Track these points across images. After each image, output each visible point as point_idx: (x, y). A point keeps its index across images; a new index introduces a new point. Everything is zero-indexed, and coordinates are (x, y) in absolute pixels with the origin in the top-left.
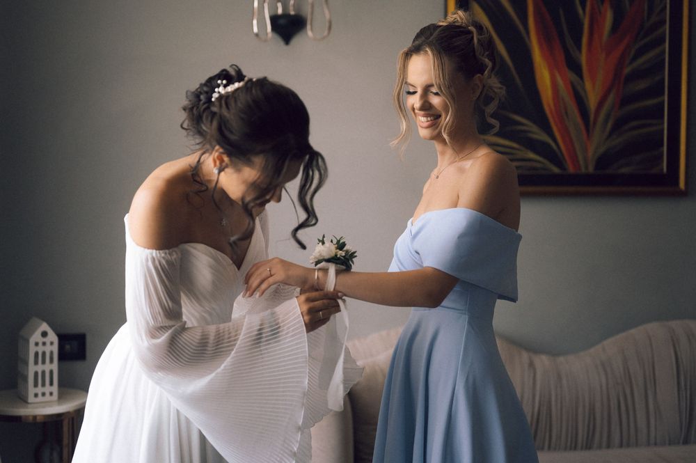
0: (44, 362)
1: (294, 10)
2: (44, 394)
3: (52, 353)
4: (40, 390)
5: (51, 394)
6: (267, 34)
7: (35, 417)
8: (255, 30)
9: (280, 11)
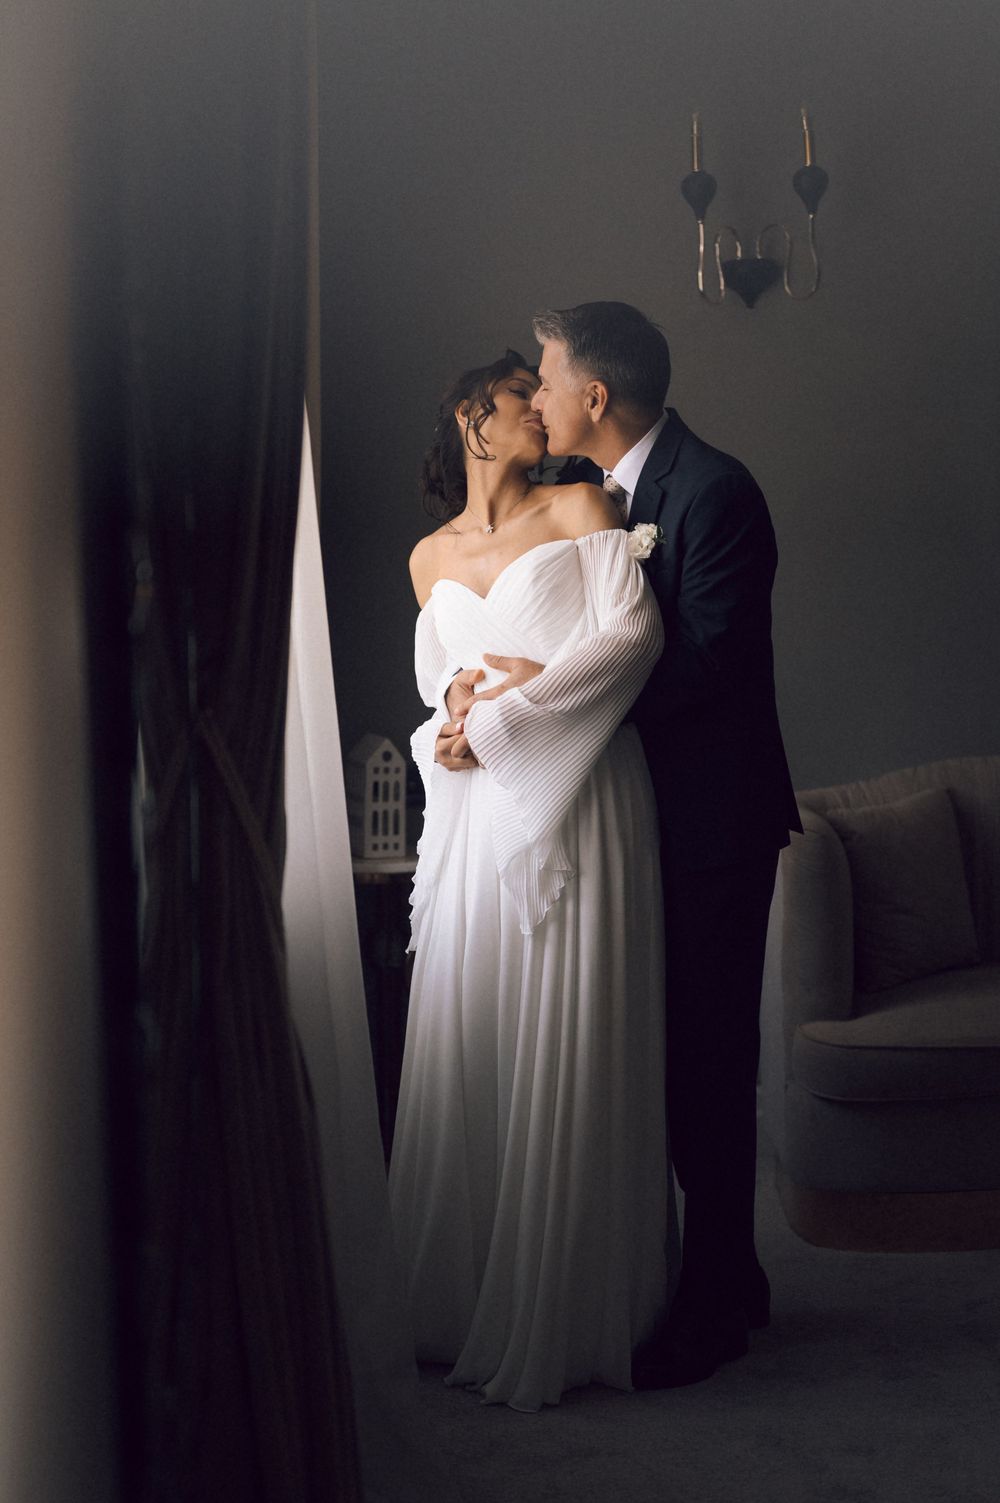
0: (386, 798)
1: (761, 253)
2: (386, 846)
3: (397, 785)
4: (380, 839)
5: (396, 846)
6: (720, 291)
7: (372, 875)
8: (701, 287)
9: (739, 254)
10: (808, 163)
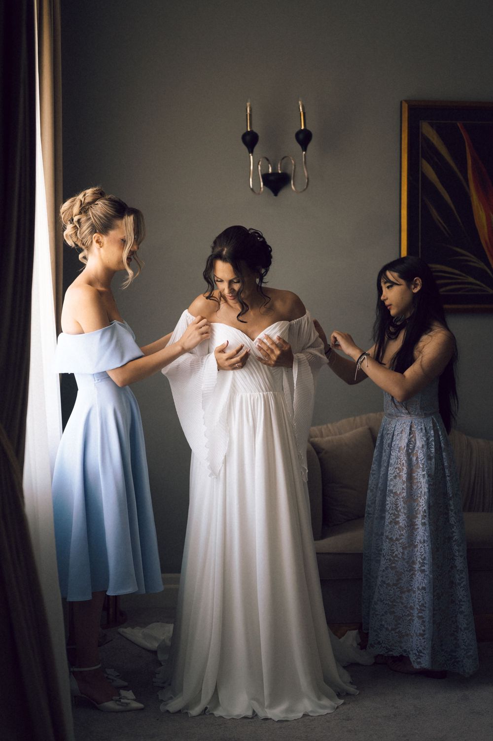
1: (281, 170)
6: (261, 188)
8: (251, 186)
9: (270, 170)
10: (303, 128)
